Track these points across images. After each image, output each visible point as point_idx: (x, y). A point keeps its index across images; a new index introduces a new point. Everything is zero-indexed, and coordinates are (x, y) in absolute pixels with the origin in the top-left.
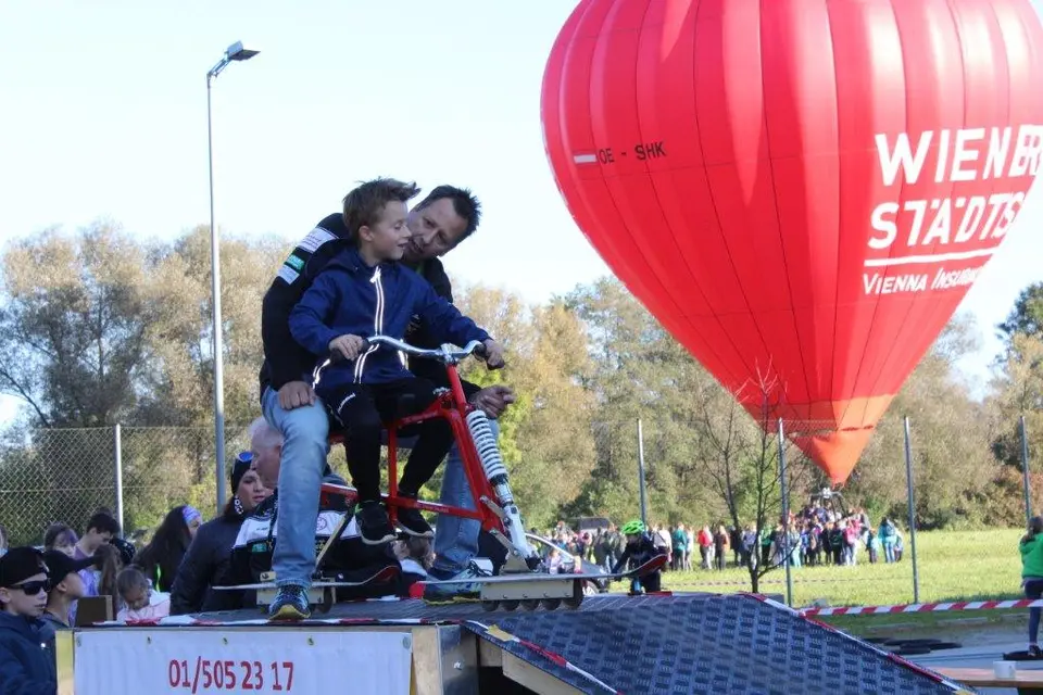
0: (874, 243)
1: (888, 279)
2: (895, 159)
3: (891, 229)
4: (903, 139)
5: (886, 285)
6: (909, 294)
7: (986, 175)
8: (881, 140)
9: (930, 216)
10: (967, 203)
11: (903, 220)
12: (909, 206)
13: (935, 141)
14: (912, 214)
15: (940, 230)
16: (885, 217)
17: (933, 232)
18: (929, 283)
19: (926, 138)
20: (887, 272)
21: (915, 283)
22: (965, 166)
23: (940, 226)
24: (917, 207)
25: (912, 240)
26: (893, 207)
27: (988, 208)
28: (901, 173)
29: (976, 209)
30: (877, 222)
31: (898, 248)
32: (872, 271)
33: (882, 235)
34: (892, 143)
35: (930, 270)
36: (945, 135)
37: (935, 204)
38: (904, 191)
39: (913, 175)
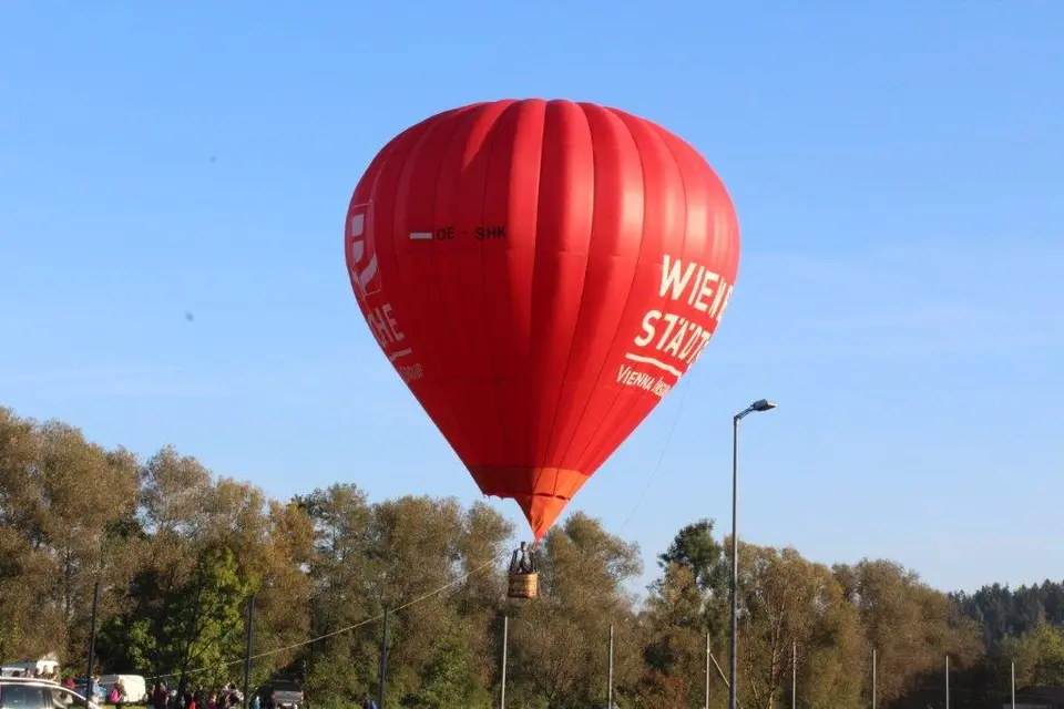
0: (640, 342)
1: (634, 373)
2: (671, 277)
3: (650, 329)
4: (678, 264)
5: (632, 378)
8: (666, 260)
9: (677, 327)
11: (660, 326)
12: (667, 317)
13: (696, 271)
14: (668, 323)
16: (652, 321)
17: (675, 345)
19: (692, 267)
20: (637, 367)
24: (672, 319)
25: (659, 347)
26: (656, 314)
28: (670, 290)
30: (645, 323)
31: (649, 350)
32: (631, 362)
33: (644, 335)
34: (672, 264)
36: (701, 270)
37: (682, 321)
38: (668, 305)
39: (676, 296)
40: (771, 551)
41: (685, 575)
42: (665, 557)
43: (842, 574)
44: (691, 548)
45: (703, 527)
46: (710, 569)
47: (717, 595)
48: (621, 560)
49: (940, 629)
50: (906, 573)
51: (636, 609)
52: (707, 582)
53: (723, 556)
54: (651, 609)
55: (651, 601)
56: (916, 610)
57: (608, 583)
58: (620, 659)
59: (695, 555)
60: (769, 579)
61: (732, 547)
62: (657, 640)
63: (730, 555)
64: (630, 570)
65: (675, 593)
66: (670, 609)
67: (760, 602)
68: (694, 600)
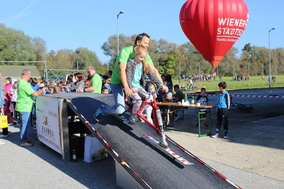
0: (218, 33)
2: (221, 22)
3: (221, 32)
4: (222, 19)
5: (220, 40)
6: (223, 42)
7: (235, 25)
8: (219, 19)
10: (232, 29)
11: (222, 30)
12: (223, 28)
15: (228, 33)
16: (220, 30)
17: (227, 33)
18: (227, 40)
19: (226, 19)
20: (220, 38)
21: (224, 40)
22: (232, 24)
23: (228, 32)
24: (224, 29)
25: (224, 33)
26: (221, 29)
27: (235, 31)
28: (222, 24)
29: (233, 30)
30: (218, 30)
31: (222, 34)
32: (218, 37)
33: (219, 32)
34: (221, 20)
35: (227, 38)
36: (228, 19)
37: (227, 29)
38: (222, 26)
39: (224, 24)
40: (260, 47)
41: (246, 52)
42: (242, 50)
43: (273, 50)
44: (247, 48)
45: (249, 44)
46: (250, 51)
47: (252, 55)
48: (235, 51)
51: (238, 58)
52: (250, 54)
53: (252, 49)
54: (241, 58)
55: (240, 57)
57: (234, 55)
58: (236, 67)
59: (248, 49)
60: (261, 52)
61: (254, 47)
62: (242, 63)
63: (254, 49)
64: (237, 52)
65: (245, 55)
66: (244, 58)
67: (259, 56)
68: (248, 57)
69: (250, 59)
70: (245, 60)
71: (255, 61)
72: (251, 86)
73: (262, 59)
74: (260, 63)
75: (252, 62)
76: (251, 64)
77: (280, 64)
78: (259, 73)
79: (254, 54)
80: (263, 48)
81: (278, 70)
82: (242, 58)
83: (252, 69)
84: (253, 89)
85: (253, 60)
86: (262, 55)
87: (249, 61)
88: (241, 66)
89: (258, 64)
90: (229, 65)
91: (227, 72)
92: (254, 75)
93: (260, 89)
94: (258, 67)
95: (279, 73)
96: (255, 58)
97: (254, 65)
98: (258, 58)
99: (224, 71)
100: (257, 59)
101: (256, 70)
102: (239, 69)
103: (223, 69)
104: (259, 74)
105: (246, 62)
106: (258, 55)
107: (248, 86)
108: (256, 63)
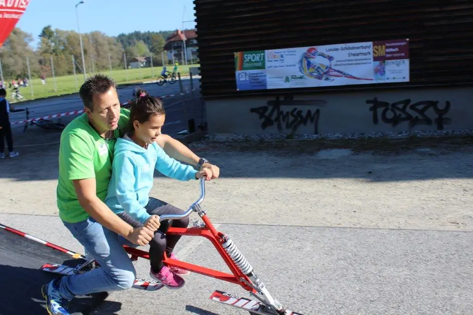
40: (67, 32)
41: (46, 40)
42: (40, 36)
43: (86, 36)
44: (46, 33)
45: (49, 27)
46: (52, 38)
47: (56, 44)
48: (28, 38)
49: (113, 47)
50: (102, 33)
51: (35, 50)
52: (52, 41)
53: (55, 34)
54: (38, 50)
55: (38, 48)
56: (106, 42)
57: (26, 45)
58: (31, 64)
59: (48, 34)
60: (68, 38)
61: (57, 31)
62: (42, 58)
63: (57, 33)
64: (31, 40)
65: (44, 45)
66: (44, 49)
67: (67, 45)
68: (50, 46)
69: (54, 51)
70: (46, 52)
71: (62, 53)
72: (58, 91)
73: (71, 49)
74: (69, 55)
75: (56, 55)
76: (56, 57)
77: (98, 55)
78: (69, 70)
79: (59, 41)
80: (72, 32)
81: (96, 64)
82: (41, 48)
83: (57, 65)
84: (62, 96)
85: (58, 51)
86: (70, 43)
87: (51, 53)
88: (40, 62)
89: (66, 57)
90: (20, 61)
91: (19, 73)
92: (63, 74)
93: (73, 94)
94: (66, 62)
95: (99, 68)
96: (62, 48)
97: (61, 59)
98: (66, 49)
99: (13, 71)
100: (63, 50)
101: (65, 66)
102: (37, 66)
103: (12, 68)
104: (70, 73)
105: (48, 56)
106: (64, 43)
107: (54, 91)
108: (63, 56)
